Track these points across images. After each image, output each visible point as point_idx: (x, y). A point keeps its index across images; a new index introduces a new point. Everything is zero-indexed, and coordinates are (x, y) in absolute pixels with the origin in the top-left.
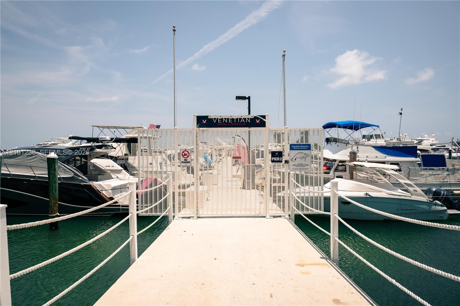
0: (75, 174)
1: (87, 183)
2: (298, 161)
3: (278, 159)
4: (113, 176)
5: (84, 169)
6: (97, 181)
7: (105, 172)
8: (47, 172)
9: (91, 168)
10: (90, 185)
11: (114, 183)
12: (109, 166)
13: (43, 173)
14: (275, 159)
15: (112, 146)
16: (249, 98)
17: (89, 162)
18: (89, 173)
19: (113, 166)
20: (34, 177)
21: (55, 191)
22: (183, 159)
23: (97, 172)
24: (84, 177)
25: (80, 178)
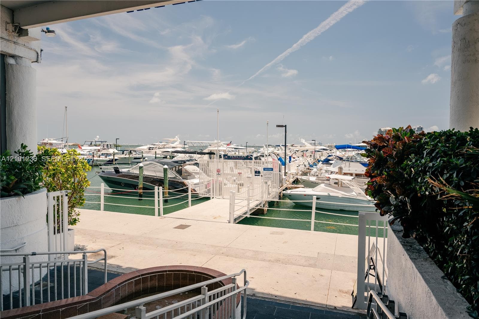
0: (176, 176)
1: (181, 180)
2: (267, 176)
3: (258, 174)
4: (196, 177)
5: (180, 172)
6: (187, 180)
7: (191, 174)
8: (163, 174)
9: (184, 171)
10: (183, 182)
11: (196, 181)
12: (195, 170)
13: (161, 175)
14: (257, 174)
15: (195, 160)
16: (285, 126)
17: (183, 168)
18: (183, 174)
19: (197, 170)
20: (156, 176)
21: (167, 184)
22: (217, 173)
23: (187, 174)
24: (180, 177)
25: (178, 178)
